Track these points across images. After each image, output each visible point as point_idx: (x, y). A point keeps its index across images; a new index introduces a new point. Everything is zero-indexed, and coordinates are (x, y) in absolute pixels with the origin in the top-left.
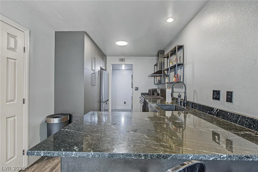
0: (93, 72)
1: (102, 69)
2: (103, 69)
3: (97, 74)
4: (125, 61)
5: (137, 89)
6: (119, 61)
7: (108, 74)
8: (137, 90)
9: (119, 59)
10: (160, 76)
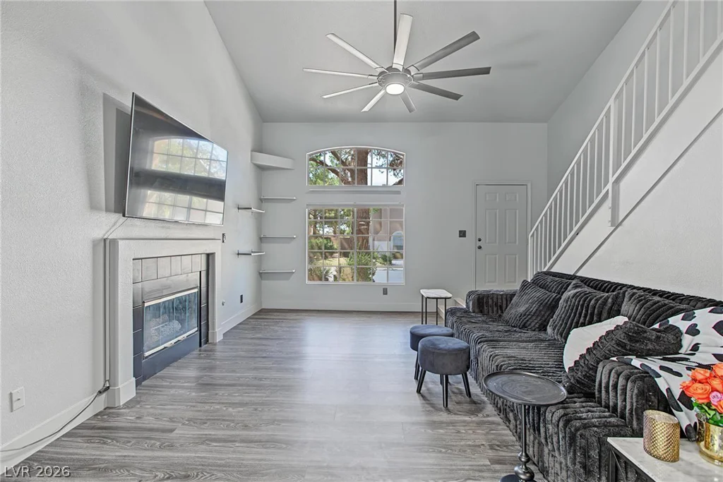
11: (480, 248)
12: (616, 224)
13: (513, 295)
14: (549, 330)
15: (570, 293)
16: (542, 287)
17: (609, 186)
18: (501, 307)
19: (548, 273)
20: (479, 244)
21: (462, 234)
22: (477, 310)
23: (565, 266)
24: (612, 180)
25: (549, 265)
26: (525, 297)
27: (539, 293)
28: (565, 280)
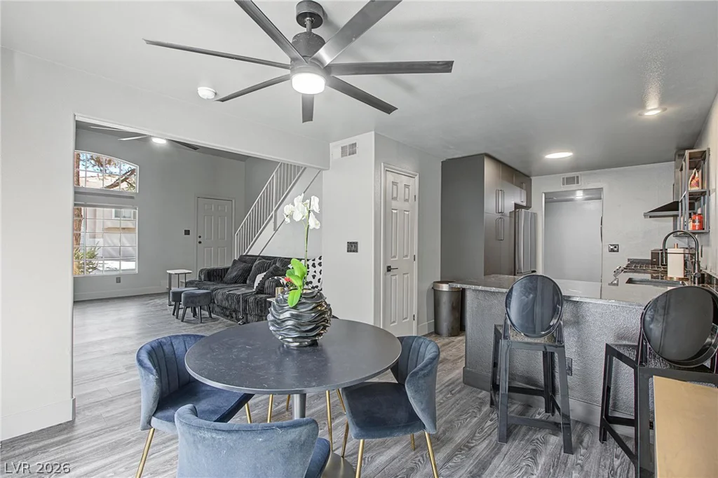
0: (499, 216)
1: (517, 206)
2: (522, 207)
3: (507, 219)
4: (578, 183)
5: (614, 249)
6: (563, 184)
7: (534, 216)
8: (614, 251)
9: (563, 178)
10: (673, 216)
11: (200, 242)
12: (276, 230)
13: (228, 269)
14: (248, 281)
15: (257, 262)
16: (245, 262)
17: (273, 212)
18: (221, 277)
19: (246, 255)
20: (199, 240)
21: (187, 232)
22: (207, 279)
23: (254, 251)
24: (274, 209)
25: (246, 251)
26: (235, 268)
27: (242, 265)
28: (254, 258)
